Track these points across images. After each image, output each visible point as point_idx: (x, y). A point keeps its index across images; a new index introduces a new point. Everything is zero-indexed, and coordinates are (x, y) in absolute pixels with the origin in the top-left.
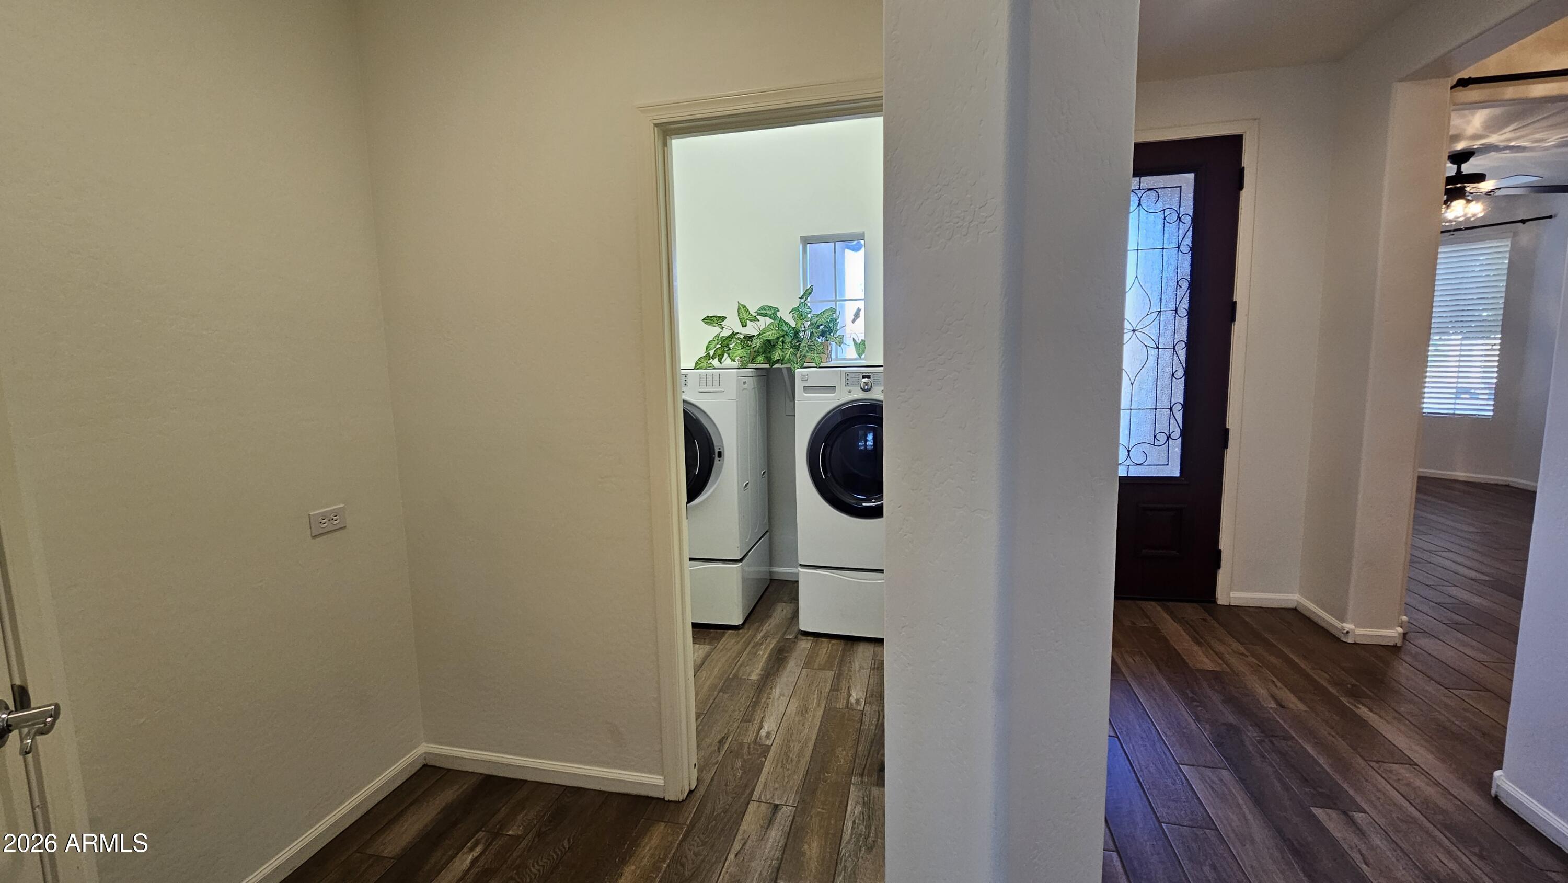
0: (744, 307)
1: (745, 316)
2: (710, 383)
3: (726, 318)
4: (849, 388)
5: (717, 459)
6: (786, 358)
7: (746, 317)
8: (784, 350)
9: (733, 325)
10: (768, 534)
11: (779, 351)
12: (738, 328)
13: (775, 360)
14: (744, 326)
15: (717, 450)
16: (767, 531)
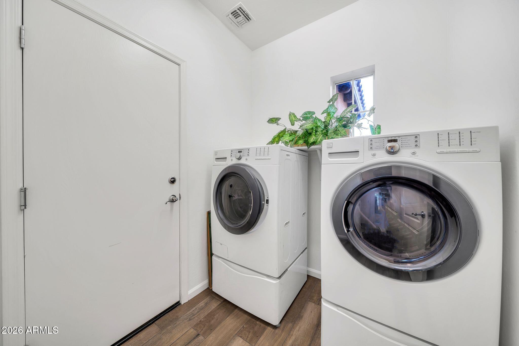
0: (294, 114)
1: (292, 118)
2: (262, 153)
3: (280, 118)
4: (373, 152)
5: (266, 204)
6: (318, 141)
7: (294, 119)
8: (316, 136)
9: (285, 124)
10: (307, 249)
11: (314, 137)
12: (289, 127)
13: (311, 142)
14: (293, 124)
15: (266, 199)
16: (306, 248)
